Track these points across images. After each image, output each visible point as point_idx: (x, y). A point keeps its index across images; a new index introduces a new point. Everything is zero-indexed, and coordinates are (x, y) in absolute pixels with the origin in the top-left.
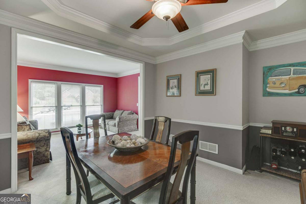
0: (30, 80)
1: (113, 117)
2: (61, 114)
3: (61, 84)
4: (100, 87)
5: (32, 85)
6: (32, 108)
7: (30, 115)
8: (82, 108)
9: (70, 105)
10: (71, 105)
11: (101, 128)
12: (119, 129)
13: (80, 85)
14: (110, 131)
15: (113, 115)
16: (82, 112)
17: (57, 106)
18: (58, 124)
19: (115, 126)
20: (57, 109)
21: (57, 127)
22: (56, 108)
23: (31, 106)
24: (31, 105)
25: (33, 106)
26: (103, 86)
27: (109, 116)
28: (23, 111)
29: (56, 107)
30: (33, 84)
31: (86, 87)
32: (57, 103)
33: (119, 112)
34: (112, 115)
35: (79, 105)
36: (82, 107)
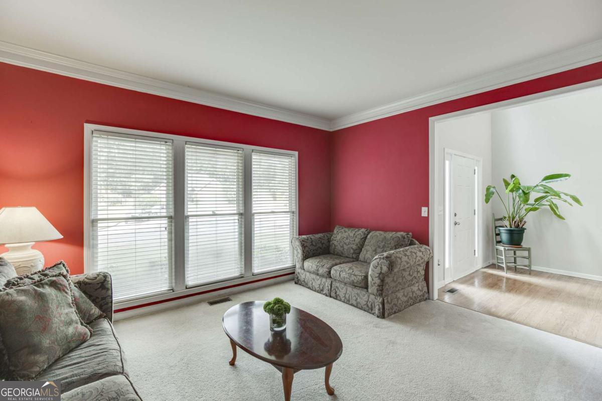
0: (88, 127)
1: (328, 247)
2: (186, 241)
3: (185, 143)
4: (291, 156)
5: (94, 143)
6: (94, 222)
7: (89, 247)
8: (243, 220)
9: (211, 213)
10: (213, 211)
11: (296, 283)
12: (386, 301)
13: (238, 149)
14: (336, 298)
15: (329, 241)
16: (243, 235)
17: (172, 214)
18: (175, 275)
19: (366, 287)
20: (173, 224)
21: (174, 285)
22: (169, 222)
23: (93, 217)
24: (93, 213)
25: (99, 217)
26: (296, 153)
27: (320, 245)
28: (62, 237)
29: (170, 218)
30: (99, 141)
31: (255, 157)
32: (172, 206)
33: (352, 235)
34: (325, 242)
35: (235, 212)
36: (243, 217)
